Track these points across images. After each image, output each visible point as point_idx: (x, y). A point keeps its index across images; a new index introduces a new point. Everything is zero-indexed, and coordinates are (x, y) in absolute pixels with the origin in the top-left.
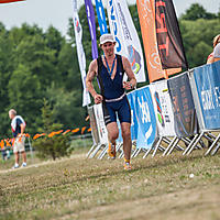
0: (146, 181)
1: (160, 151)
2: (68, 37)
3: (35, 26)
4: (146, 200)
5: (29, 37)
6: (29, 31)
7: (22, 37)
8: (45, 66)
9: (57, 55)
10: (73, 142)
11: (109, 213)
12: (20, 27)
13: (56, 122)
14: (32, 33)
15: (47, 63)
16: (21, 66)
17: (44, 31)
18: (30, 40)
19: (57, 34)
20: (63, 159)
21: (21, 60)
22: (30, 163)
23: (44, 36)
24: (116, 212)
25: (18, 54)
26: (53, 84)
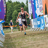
0: (43, 36)
1: (45, 30)
2: (26, 4)
3: (19, 2)
4: (43, 40)
11: (34, 43)
12: (15, 2)
14: (18, 3)
16: (15, 10)
18: (18, 5)
22: (17, 32)
23: (20, 4)
24: (36, 43)
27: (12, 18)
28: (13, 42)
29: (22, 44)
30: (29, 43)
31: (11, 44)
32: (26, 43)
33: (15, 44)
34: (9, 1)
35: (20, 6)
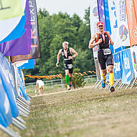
0: (127, 102)
2: (84, 20)
5: (62, 20)
6: (62, 16)
7: (58, 20)
8: (71, 36)
9: (77, 30)
10: (86, 79)
12: (57, 14)
13: (76, 67)
14: (64, 17)
15: (72, 34)
16: (57, 35)
17: (71, 17)
18: (63, 22)
19: (78, 18)
20: (80, 89)
21: (57, 32)
22: (61, 90)
23: (71, 19)
24: (110, 118)
25: (56, 29)
26: (75, 46)
27: (50, 57)
28: (50, 116)
29: (75, 121)
30: (91, 118)
31: (46, 121)
32: (83, 118)
33: (57, 123)
34: (42, 11)
35: (70, 24)
